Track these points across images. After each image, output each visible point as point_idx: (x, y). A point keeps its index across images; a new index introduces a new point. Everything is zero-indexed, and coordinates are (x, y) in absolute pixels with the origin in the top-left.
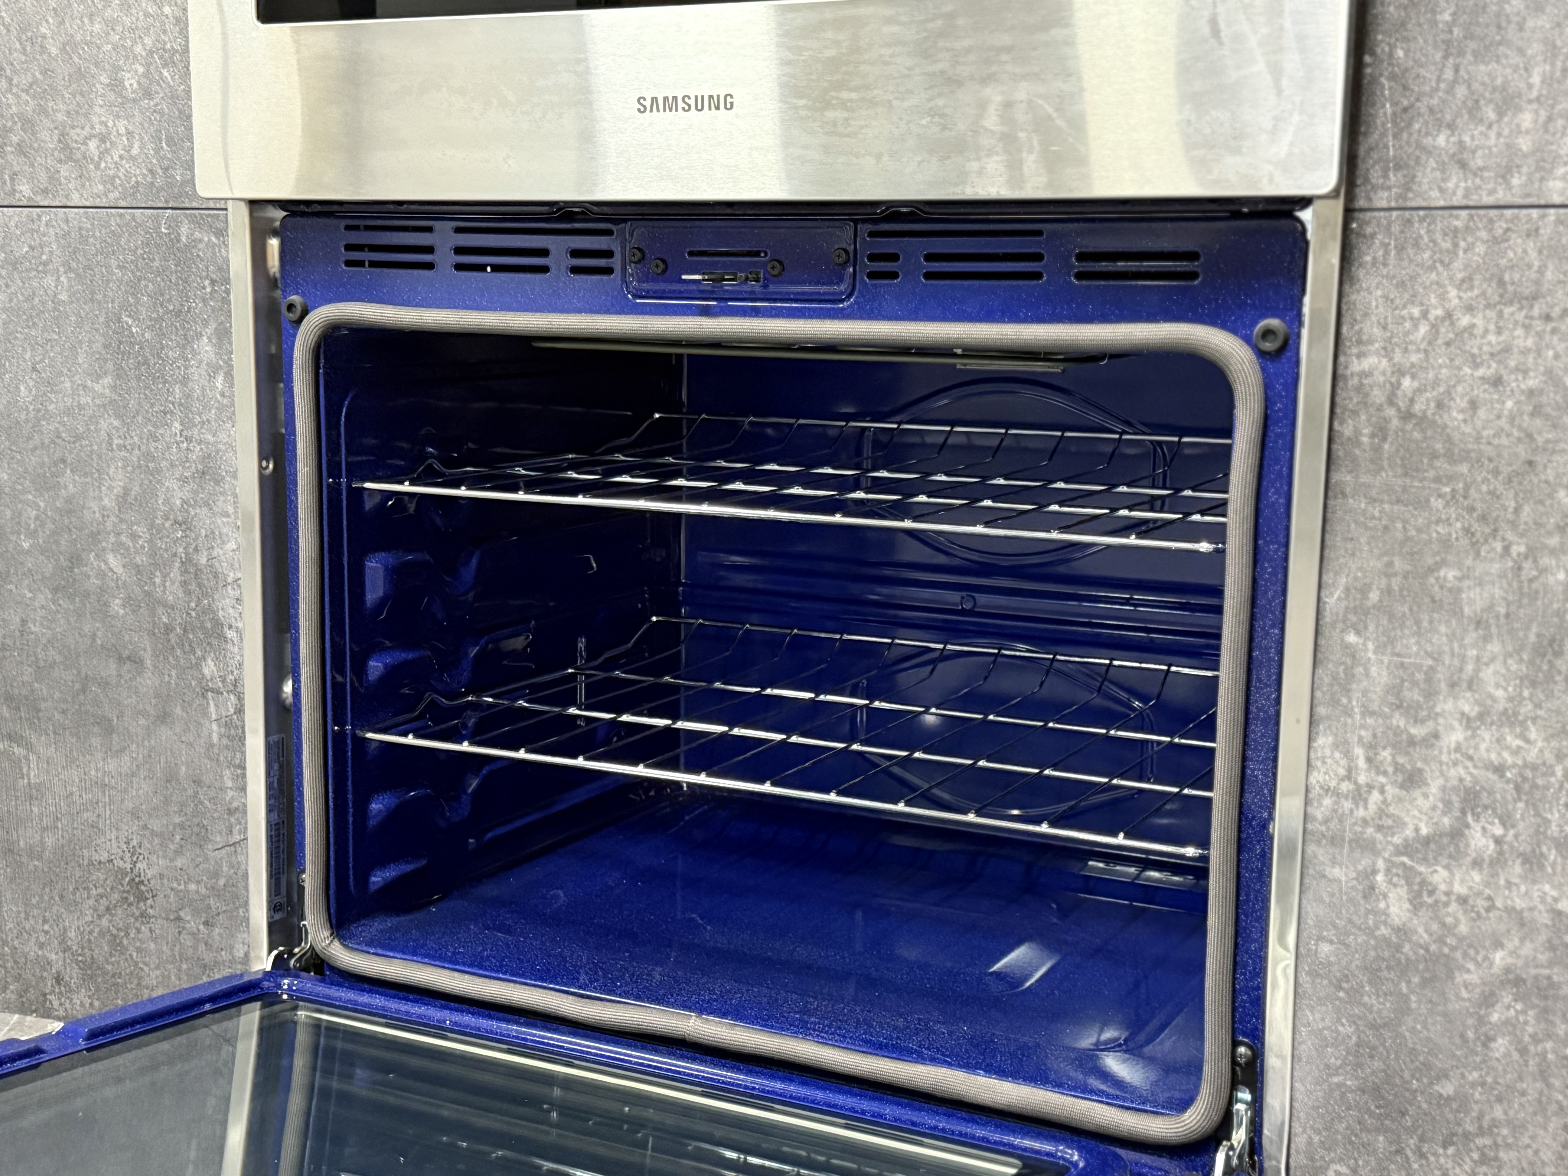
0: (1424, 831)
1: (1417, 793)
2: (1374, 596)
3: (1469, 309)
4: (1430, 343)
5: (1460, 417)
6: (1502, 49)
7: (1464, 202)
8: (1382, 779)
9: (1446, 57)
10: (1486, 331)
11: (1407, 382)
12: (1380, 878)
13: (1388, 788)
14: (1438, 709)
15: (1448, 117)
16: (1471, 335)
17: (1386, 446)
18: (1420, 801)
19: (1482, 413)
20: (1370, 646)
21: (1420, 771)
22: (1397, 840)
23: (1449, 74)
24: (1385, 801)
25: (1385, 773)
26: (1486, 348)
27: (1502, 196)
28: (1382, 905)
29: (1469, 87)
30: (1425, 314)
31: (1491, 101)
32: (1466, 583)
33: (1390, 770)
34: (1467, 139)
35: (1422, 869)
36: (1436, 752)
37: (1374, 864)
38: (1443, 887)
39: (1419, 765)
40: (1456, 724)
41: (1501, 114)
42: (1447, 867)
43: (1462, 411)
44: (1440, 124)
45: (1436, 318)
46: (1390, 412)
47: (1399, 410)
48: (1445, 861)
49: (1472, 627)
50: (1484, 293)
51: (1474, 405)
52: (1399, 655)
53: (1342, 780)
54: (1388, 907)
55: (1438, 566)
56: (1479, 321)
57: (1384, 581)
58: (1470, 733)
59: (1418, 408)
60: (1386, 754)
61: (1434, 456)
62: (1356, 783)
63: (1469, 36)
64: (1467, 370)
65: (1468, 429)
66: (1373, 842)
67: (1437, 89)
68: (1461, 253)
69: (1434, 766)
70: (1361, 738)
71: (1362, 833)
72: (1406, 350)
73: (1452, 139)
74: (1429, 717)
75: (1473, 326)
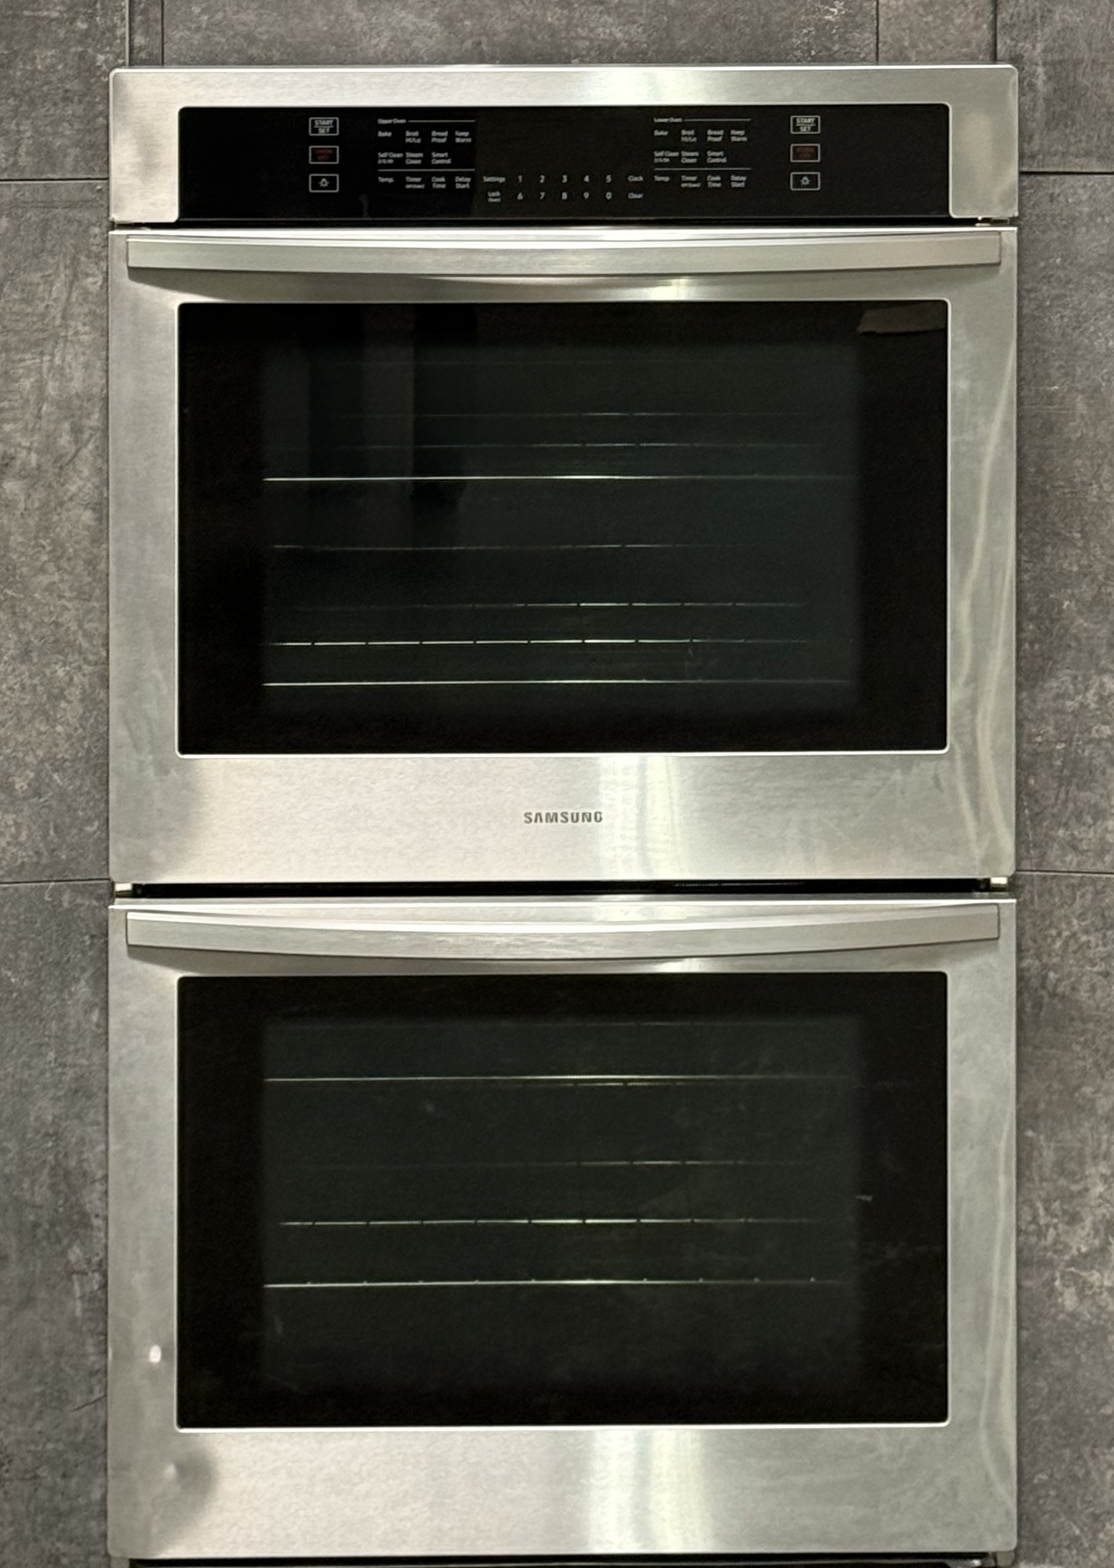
0: (1084, 1249)
1: (1077, 1227)
2: (1042, 1106)
3: (1086, 932)
4: (1064, 951)
5: (1086, 995)
6: (1093, 784)
7: (1076, 870)
8: (1055, 1221)
9: (1060, 786)
10: (1097, 946)
11: (1052, 975)
12: (1057, 1283)
13: (1060, 1226)
14: (1087, 1173)
15: (1064, 820)
16: (1089, 947)
17: (1042, 1014)
18: (1079, 1231)
19: (1099, 993)
20: (1042, 1137)
21: (1078, 1213)
22: (1067, 1257)
23: (1062, 796)
24: (1058, 1235)
25: (1056, 1216)
26: (1097, 955)
27: (1100, 867)
28: (1060, 1300)
29: (1075, 804)
30: (1059, 934)
31: (1089, 813)
32: (1099, 1095)
33: (1060, 1213)
34: (1076, 833)
35: (1084, 1274)
36: (1086, 1200)
37: (1053, 1275)
38: (1098, 1284)
39: (1078, 1209)
40: (1098, 1181)
41: (1095, 820)
42: (1098, 1270)
43: (1086, 992)
44: (1060, 825)
45: (1067, 937)
46: (1044, 993)
47: (1049, 992)
48: (1097, 1266)
49: (1103, 1121)
50: (1093, 922)
51: (1093, 989)
52: (1059, 1142)
53: (1030, 1223)
54: (1064, 1301)
55: (1079, 1086)
56: (1092, 939)
57: (1047, 1097)
58: (1106, 1186)
59: (1060, 990)
60: (1056, 1205)
61: (1072, 1019)
62: (1038, 1224)
63: (1073, 775)
64: (1088, 968)
65: (1091, 1002)
66: (1052, 1260)
67: (1056, 804)
68: (1078, 898)
69: (1087, 1209)
70: (1040, 1196)
71: (1045, 1256)
72: (1050, 955)
73: (1067, 833)
74: (1081, 1179)
75: (1089, 941)
